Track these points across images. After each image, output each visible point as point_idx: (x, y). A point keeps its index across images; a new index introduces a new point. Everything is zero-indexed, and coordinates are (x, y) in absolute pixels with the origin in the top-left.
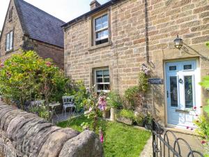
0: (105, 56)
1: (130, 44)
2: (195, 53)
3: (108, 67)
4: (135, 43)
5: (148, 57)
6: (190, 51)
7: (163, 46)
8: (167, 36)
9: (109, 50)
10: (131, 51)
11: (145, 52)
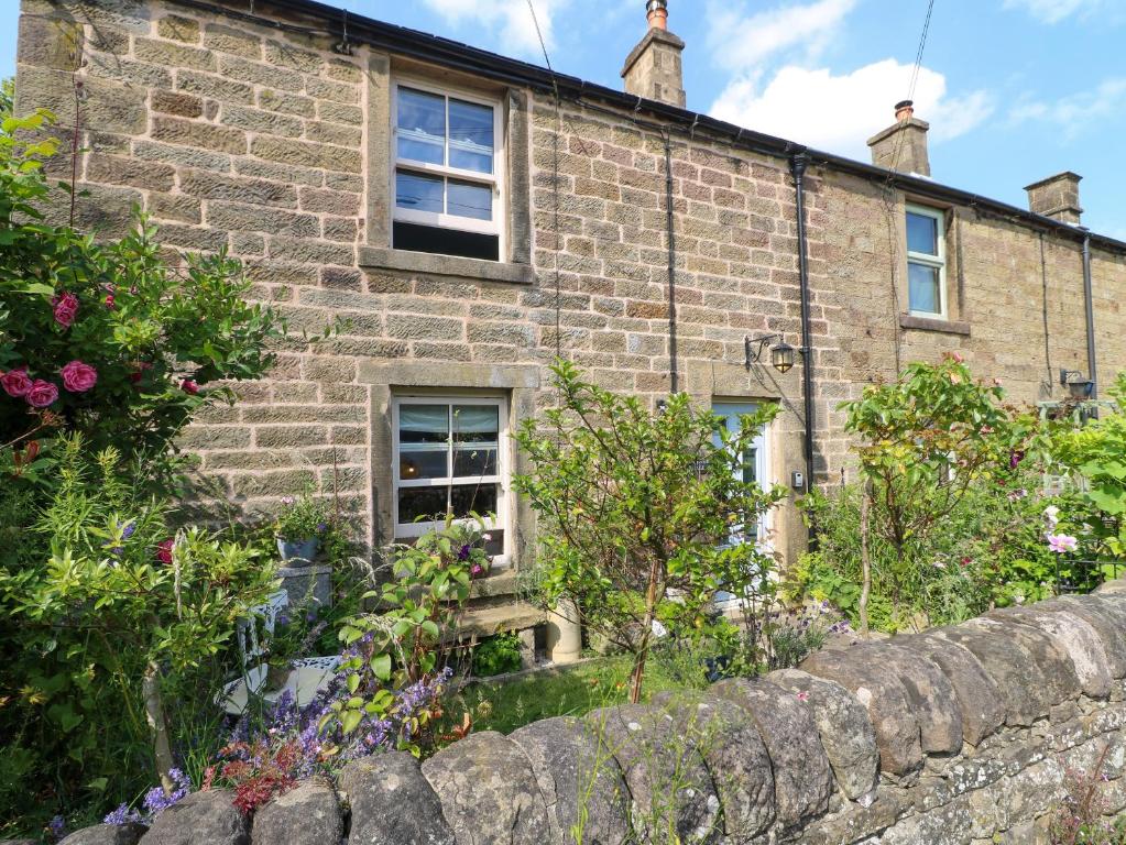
0: (495, 334)
1: (613, 309)
2: (774, 388)
3: (507, 392)
4: (633, 311)
5: (674, 376)
6: (768, 382)
7: (711, 348)
8: (721, 319)
9: (517, 306)
10: (617, 343)
11: (667, 356)
